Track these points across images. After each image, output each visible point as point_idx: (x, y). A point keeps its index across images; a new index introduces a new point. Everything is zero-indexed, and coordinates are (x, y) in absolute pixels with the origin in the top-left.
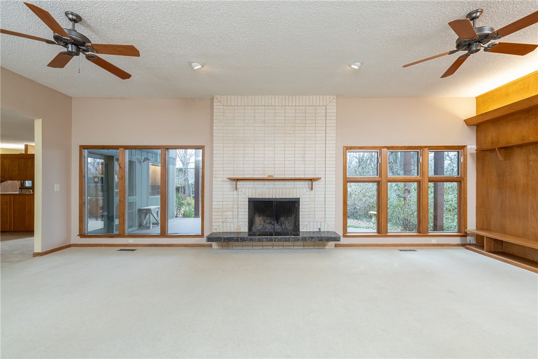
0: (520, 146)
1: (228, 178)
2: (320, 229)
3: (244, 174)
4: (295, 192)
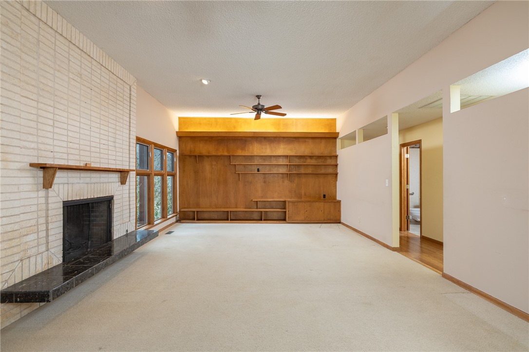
0: (208, 156)
1: (32, 165)
2: (127, 231)
3: (54, 158)
4: (110, 188)
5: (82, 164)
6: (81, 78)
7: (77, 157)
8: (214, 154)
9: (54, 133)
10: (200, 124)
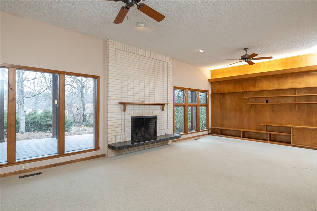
1: (119, 103)
2: (166, 133)
3: (128, 100)
4: (155, 112)
5: (140, 102)
6: (140, 66)
7: (138, 99)
8: (232, 91)
9: (128, 90)
10: (223, 72)
